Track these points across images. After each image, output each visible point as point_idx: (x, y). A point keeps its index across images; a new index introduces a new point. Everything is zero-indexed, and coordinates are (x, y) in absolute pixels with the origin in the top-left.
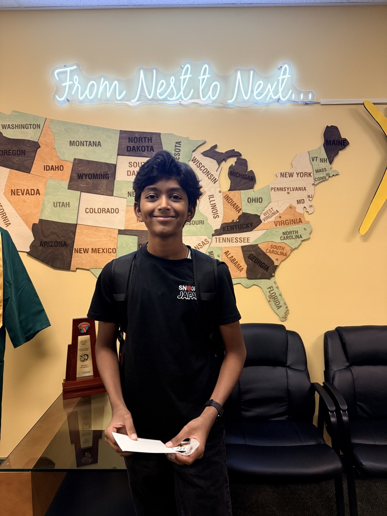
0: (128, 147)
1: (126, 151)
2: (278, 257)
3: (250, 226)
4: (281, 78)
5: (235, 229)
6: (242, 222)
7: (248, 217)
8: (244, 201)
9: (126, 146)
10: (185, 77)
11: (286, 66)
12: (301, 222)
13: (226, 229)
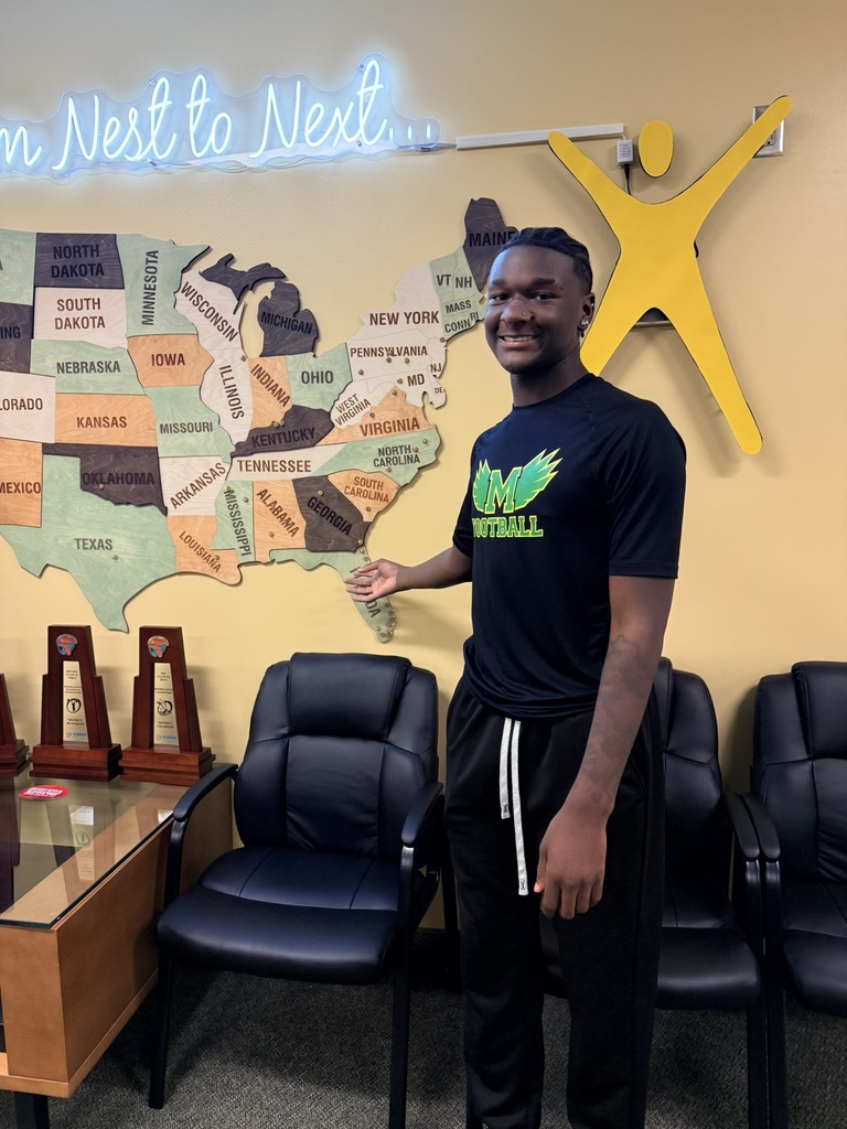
0: (53, 267)
1: (50, 278)
2: (370, 503)
3: (309, 436)
4: (361, 93)
5: (277, 442)
6: (291, 427)
7: (305, 414)
8: (294, 378)
9: (50, 265)
10: (159, 106)
11: (373, 62)
12: (417, 425)
13: (259, 441)
